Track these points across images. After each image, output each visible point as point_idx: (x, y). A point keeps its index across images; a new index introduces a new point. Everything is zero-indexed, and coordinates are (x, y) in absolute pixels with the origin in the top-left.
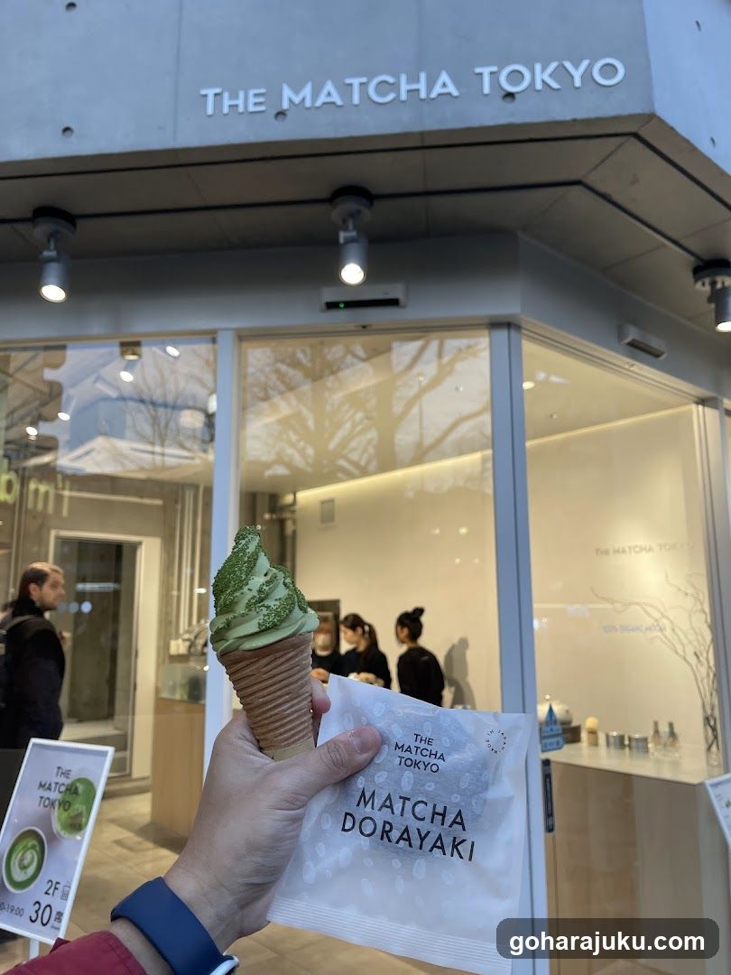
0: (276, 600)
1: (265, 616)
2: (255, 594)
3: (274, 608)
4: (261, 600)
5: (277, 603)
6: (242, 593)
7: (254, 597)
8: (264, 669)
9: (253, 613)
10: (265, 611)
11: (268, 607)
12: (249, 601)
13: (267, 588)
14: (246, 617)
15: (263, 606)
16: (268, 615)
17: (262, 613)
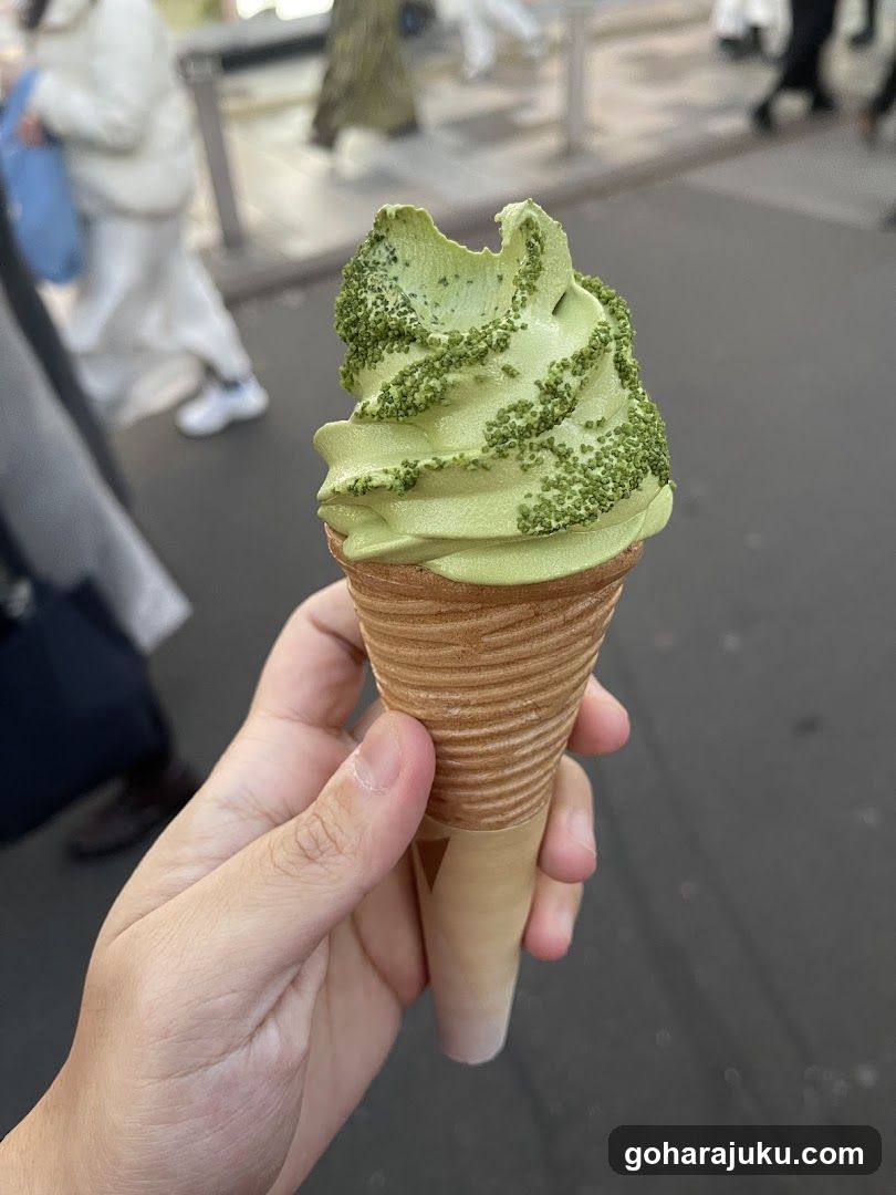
0: (588, 426)
1: (548, 485)
2: (530, 394)
3: (583, 459)
4: (548, 422)
5: (590, 439)
6: (480, 380)
7: (521, 408)
8: (495, 638)
9: (511, 466)
10: (551, 469)
11: (563, 455)
12: (502, 417)
13: (574, 382)
14: (481, 477)
15: (549, 446)
16: (557, 484)
17: (539, 473)
